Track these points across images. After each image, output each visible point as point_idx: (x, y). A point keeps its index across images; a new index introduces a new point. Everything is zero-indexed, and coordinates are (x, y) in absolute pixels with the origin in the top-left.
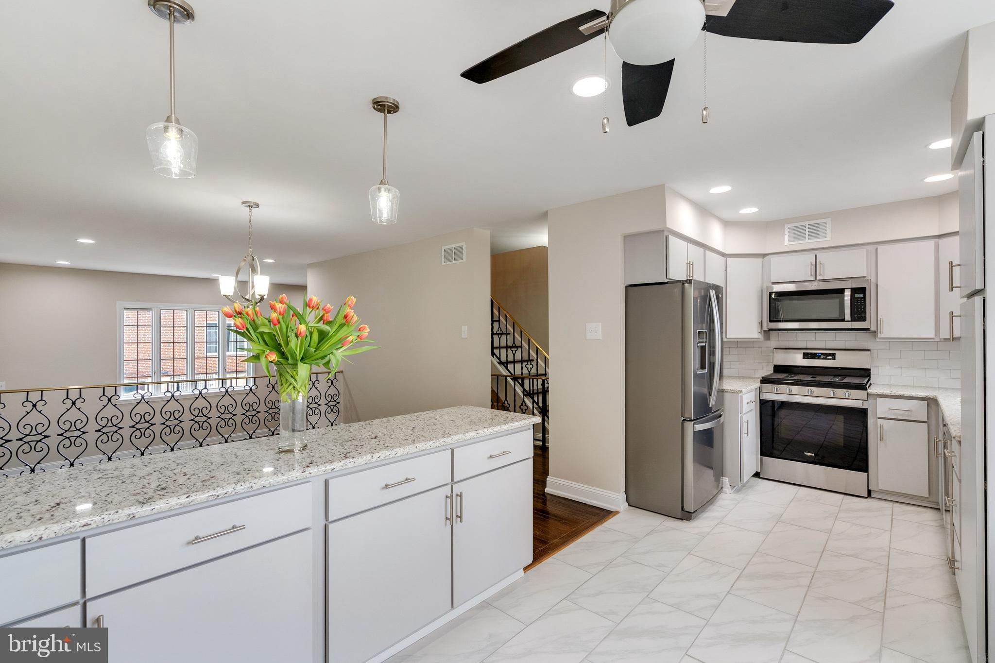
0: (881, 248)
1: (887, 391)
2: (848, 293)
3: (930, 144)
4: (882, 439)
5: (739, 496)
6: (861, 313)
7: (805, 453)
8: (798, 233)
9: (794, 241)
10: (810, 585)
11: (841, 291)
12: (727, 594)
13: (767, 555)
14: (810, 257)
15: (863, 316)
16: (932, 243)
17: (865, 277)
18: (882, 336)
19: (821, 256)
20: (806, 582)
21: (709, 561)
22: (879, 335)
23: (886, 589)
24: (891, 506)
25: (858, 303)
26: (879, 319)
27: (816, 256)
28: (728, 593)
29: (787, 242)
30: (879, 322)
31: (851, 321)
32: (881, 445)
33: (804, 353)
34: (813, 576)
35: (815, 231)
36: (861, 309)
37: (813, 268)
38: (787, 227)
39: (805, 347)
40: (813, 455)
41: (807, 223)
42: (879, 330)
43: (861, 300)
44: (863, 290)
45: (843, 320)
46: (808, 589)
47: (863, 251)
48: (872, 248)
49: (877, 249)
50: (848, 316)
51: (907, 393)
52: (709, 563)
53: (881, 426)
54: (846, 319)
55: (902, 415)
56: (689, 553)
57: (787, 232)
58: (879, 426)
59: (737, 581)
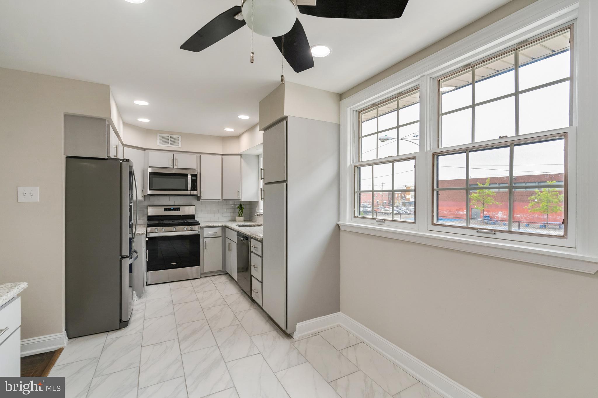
0: (202, 156)
1: (208, 225)
2: (189, 176)
3: (238, 116)
4: (206, 248)
5: (143, 300)
6: (195, 187)
7: (172, 264)
8: (165, 140)
9: (162, 144)
10: (210, 328)
11: (186, 175)
12: (181, 356)
13: (182, 324)
14: (171, 155)
15: (195, 188)
16: (220, 157)
17: (195, 169)
18: (202, 198)
19: (177, 155)
20: (207, 327)
21: (157, 344)
22: (201, 198)
23: (234, 314)
24: (209, 279)
25: (193, 182)
26: (201, 190)
27: (174, 155)
28: (181, 354)
29: (158, 144)
30: (201, 192)
31: (191, 191)
32: (205, 250)
33: (165, 208)
34: (208, 323)
35: (173, 141)
36: (195, 185)
37: (172, 161)
38: (159, 135)
39: (164, 205)
40: (176, 263)
41: (170, 136)
42: (201, 196)
43: (195, 181)
44: (195, 176)
45: (187, 190)
46: (211, 330)
47: (195, 156)
48: (199, 155)
49: (200, 156)
50: (189, 189)
51: (215, 224)
52: (158, 345)
53: (205, 242)
54: (188, 190)
55: (213, 235)
56: (142, 347)
57: (158, 138)
58: (204, 242)
59: (180, 346)
